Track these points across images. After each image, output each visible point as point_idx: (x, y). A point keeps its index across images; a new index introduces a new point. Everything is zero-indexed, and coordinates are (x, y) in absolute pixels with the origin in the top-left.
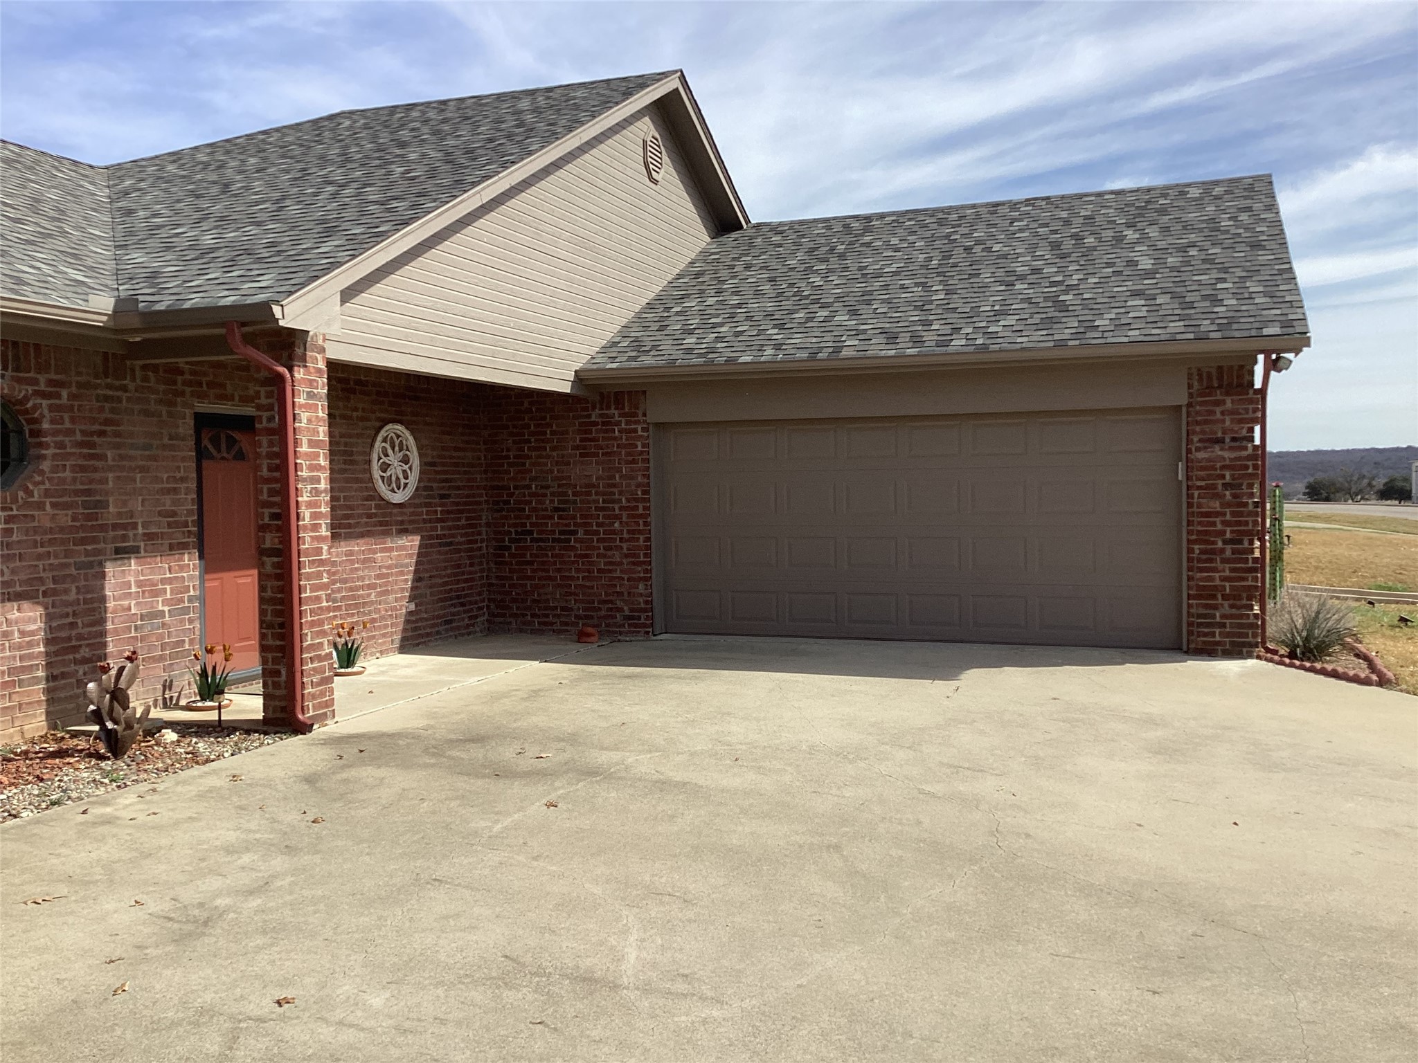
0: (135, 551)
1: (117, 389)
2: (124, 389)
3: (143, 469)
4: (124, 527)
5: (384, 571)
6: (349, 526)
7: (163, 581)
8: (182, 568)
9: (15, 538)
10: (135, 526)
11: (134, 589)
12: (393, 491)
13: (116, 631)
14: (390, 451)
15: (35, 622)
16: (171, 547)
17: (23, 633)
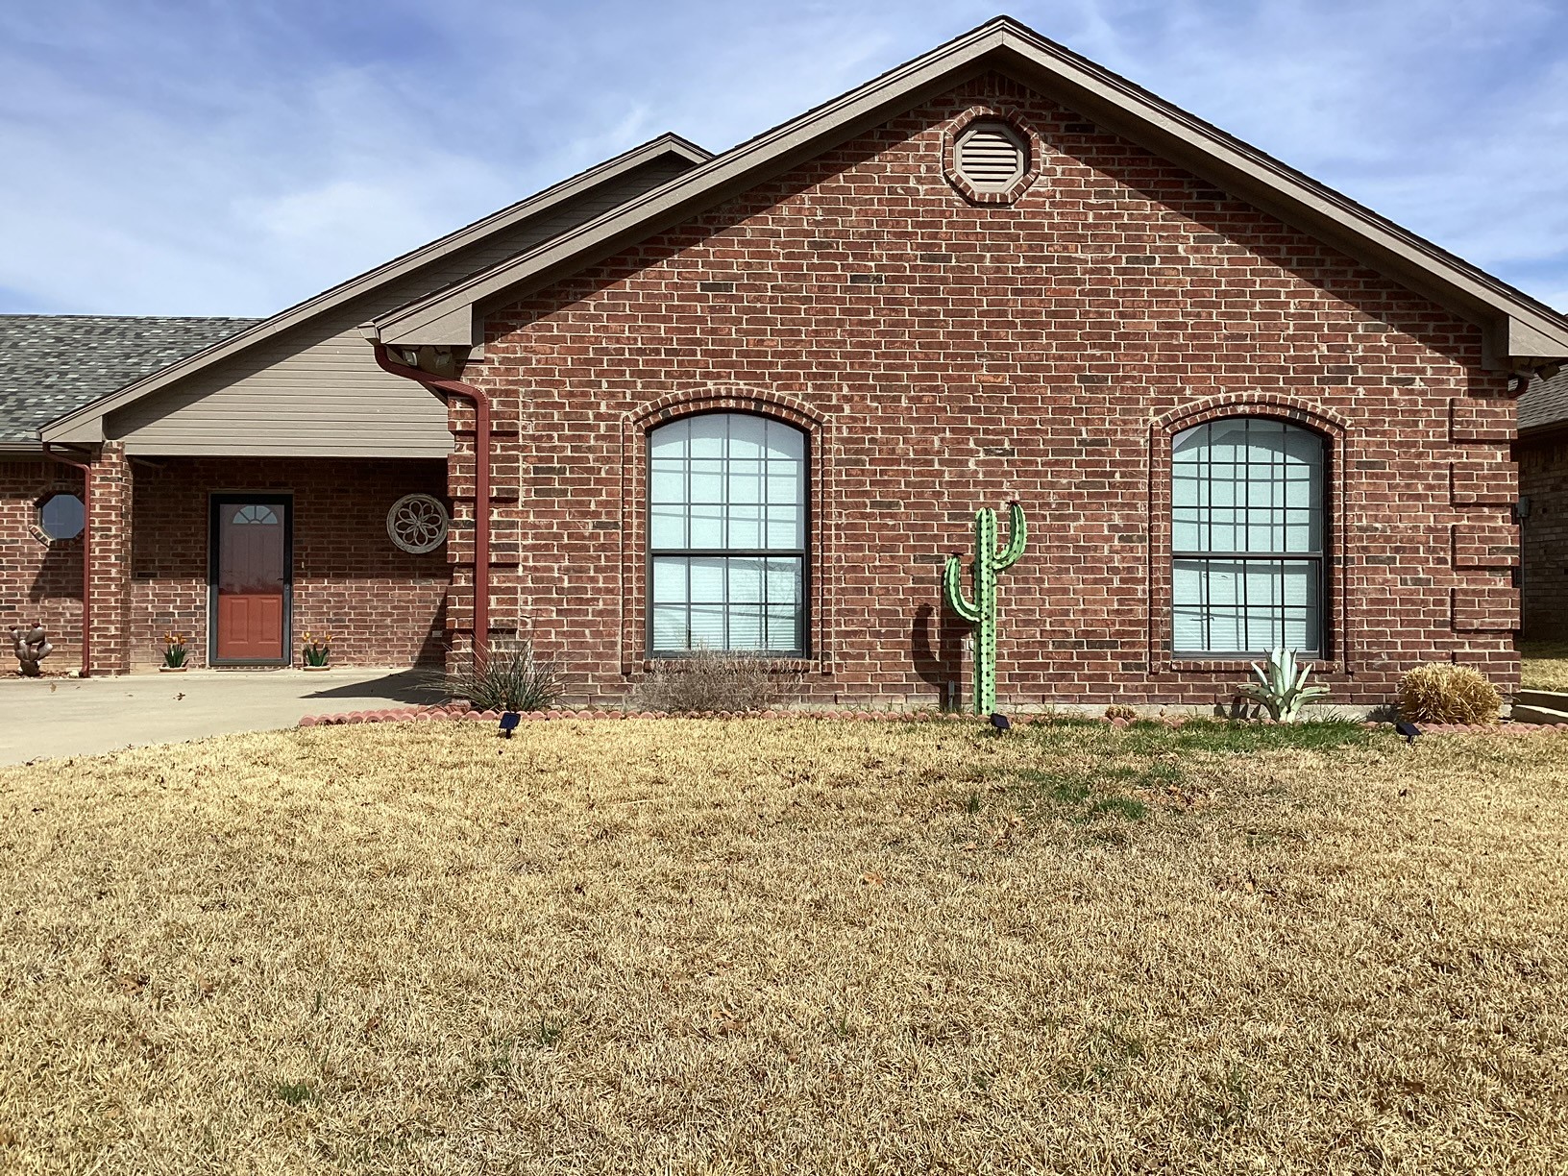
0: (153, 576)
1: (143, 483)
2: (150, 483)
3: (159, 529)
4: (144, 561)
5: (403, 604)
6: (361, 569)
7: (175, 595)
8: (190, 588)
9: (69, 564)
10: (153, 561)
11: (151, 597)
12: (414, 544)
13: (136, 621)
14: (411, 514)
15: (80, 609)
16: (183, 575)
17: (72, 615)
